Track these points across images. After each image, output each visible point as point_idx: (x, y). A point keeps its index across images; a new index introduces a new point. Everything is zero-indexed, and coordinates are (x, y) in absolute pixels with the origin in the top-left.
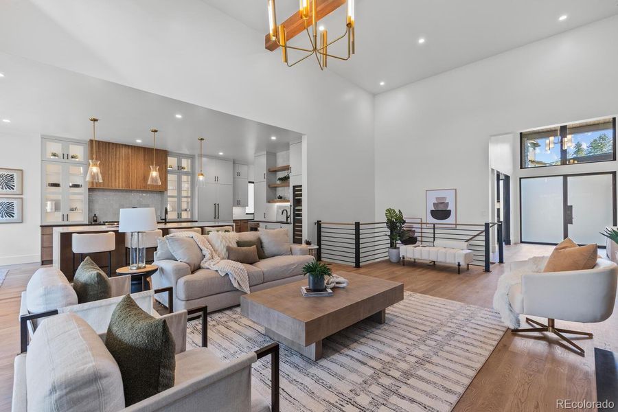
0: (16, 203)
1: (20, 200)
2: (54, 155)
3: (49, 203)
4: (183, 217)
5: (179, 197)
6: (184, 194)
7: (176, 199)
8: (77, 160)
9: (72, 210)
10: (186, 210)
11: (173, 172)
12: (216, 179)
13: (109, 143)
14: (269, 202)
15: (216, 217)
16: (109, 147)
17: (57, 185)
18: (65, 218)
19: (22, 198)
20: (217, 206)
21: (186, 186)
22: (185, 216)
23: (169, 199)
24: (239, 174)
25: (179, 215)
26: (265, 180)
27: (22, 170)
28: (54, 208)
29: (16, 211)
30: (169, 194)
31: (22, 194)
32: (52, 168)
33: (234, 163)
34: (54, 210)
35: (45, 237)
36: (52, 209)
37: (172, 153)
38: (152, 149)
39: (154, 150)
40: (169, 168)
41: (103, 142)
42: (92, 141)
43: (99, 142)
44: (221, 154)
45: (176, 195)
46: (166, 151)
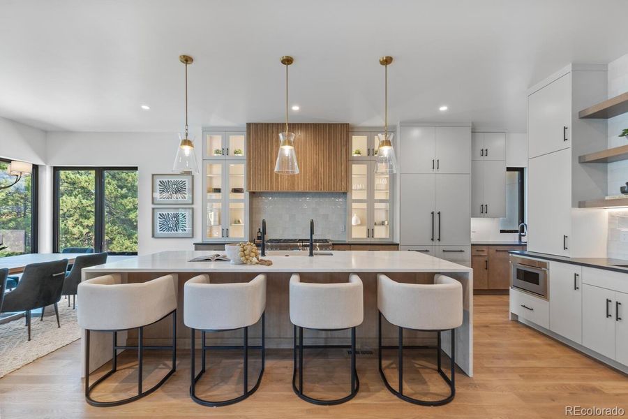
0: (187, 215)
1: (191, 210)
2: (217, 151)
4: (376, 236)
5: (370, 200)
6: (379, 195)
7: (364, 206)
9: (235, 222)
10: (383, 224)
11: (359, 161)
12: (436, 165)
13: (268, 125)
14: (582, 205)
15: (436, 235)
16: (268, 129)
20: (436, 216)
21: (381, 182)
22: (381, 234)
23: (354, 205)
24: (484, 153)
25: (370, 232)
28: (217, 220)
30: (353, 198)
31: (193, 203)
32: (216, 169)
33: (474, 132)
34: (217, 223)
37: (359, 128)
38: (326, 124)
39: (330, 125)
40: (355, 155)
41: (262, 124)
42: (249, 125)
43: (257, 125)
44: (443, 108)
45: (366, 198)
46: (348, 124)
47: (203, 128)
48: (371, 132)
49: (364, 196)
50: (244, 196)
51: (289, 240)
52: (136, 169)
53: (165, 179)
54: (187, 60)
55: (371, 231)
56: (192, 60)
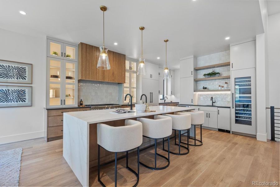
0: (27, 90)
1: (30, 88)
2: (55, 53)
3: (51, 91)
6: (133, 86)
7: (128, 89)
8: (70, 58)
9: (67, 96)
12: (151, 76)
13: (92, 46)
14: (195, 91)
15: (151, 101)
16: (92, 49)
17: (56, 77)
18: (63, 103)
19: (31, 87)
20: (152, 94)
23: (125, 89)
26: (193, 75)
27: (31, 64)
28: (54, 94)
29: (27, 97)
30: (125, 86)
31: (32, 84)
32: (54, 64)
34: (54, 97)
35: (50, 118)
36: (53, 95)
39: (119, 54)
41: (89, 45)
42: (82, 44)
43: (86, 45)
44: (158, 58)
45: (129, 86)
46: (125, 55)
47: (47, 37)
48: (131, 60)
50: (75, 81)
53: (5, 64)
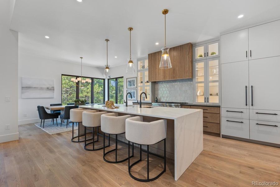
0: (135, 92)
4: (210, 101)
5: (206, 82)
7: (203, 85)
11: (200, 61)
12: (248, 54)
15: (250, 102)
20: (249, 89)
22: (214, 100)
27: (136, 77)
29: (135, 95)
30: (196, 81)
31: (137, 88)
37: (198, 43)
38: (179, 46)
39: (181, 46)
40: (199, 58)
41: (153, 53)
42: (149, 55)
43: (151, 54)
44: (241, 16)
45: (203, 81)
47: (137, 59)
48: (206, 44)
49: (202, 79)
50: (150, 84)
51: (172, 103)
52: (123, 77)
53: (129, 80)
54: (107, 40)
55: (207, 99)
56: (109, 41)
